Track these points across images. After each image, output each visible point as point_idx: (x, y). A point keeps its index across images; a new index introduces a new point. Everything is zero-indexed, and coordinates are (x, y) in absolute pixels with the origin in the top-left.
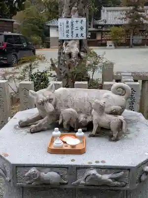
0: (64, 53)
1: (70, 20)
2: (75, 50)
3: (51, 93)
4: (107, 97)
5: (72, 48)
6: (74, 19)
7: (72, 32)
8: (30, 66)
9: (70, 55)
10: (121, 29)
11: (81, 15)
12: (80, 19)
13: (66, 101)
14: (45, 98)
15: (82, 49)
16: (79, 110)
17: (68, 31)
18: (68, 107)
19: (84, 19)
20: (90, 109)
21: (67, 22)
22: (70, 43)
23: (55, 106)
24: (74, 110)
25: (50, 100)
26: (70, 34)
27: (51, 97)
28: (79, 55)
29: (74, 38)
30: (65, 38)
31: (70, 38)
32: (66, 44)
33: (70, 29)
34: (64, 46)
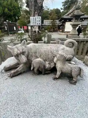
0: (33, 31)
1: (35, 17)
2: (37, 30)
3: (24, 47)
4: (63, 49)
5: (36, 29)
6: (36, 17)
7: (36, 22)
8: (21, 36)
9: (35, 32)
10: (49, 27)
11: (39, 15)
12: (38, 17)
13: (35, 53)
14: (19, 52)
15: (40, 29)
16: (44, 59)
17: (34, 22)
18: (37, 57)
19: (40, 17)
20: (52, 58)
21: (34, 18)
22: (35, 27)
23: (27, 57)
24: (41, 60)
25: (23, 53)
26: (35, 23)
27: (24, 51)
28: (39, 32)
29: (37, 25)
30: (33, 25)
31: (35, 25)
32: (34, 27)
33: (35, 21)
34: (33, 28)
